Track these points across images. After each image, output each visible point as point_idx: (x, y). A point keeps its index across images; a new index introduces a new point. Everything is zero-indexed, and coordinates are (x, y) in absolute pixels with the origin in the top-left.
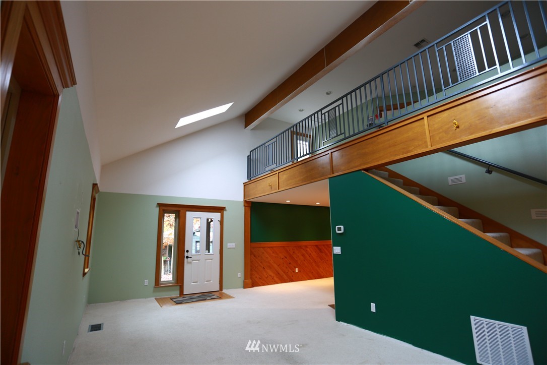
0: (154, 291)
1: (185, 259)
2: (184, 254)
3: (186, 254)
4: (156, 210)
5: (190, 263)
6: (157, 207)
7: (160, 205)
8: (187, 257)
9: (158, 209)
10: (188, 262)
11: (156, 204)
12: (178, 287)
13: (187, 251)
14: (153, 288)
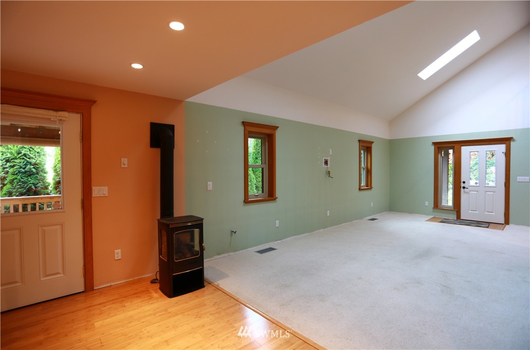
0: (433, 211)
1: (462, 189)
2: (460, 184)
3: (462, 185)
4: (432, 149)
5: (468, 193)
6: (432, 145)
7: (435, 144)
8: (464, 188)
9: (433, 147)
10: (465, 192)
11: (431, 143)
12: (456, 212)
13: (464, 182)
14: (432, 209)
